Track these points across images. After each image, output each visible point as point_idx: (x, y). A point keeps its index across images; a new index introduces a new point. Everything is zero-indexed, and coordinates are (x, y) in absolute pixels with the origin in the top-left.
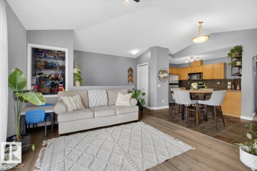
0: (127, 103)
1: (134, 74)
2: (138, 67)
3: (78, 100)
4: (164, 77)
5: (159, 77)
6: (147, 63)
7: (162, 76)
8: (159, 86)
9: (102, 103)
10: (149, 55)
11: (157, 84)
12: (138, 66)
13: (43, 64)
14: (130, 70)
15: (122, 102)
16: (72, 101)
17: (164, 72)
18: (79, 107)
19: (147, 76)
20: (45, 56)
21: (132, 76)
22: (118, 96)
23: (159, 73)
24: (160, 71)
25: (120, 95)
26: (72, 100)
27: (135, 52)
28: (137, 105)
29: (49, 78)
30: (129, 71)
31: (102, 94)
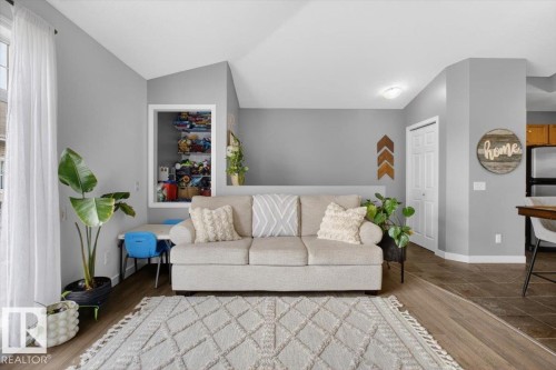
0: (347, 236)
1: (395, 155)
2: (409, 135)
3: (223, 217)
4: (503, 159)
5: (480, 158)
6: (436, 119)
7: (491, 153)
8: (480, 186)
9: (282, 229)
10: (442, 93)
11: (473, 179)
12: (408, 129)
13: (189, 142)
14: (386, 143)
15: (333, 231)
16: (206, 220)
17: (498, 140)
18: (220, 235)
19: (435, 157)
20: (192, 127)
21: (391, 159)
22: (327, 213)
23: (480, 145)
24: (485, 138)
25: (331, 210)
26: (207, 217)
27: (394, 92)
28: (379, 245)
29: (198, 169)
30: (380, 146)
31: (284, 206)
